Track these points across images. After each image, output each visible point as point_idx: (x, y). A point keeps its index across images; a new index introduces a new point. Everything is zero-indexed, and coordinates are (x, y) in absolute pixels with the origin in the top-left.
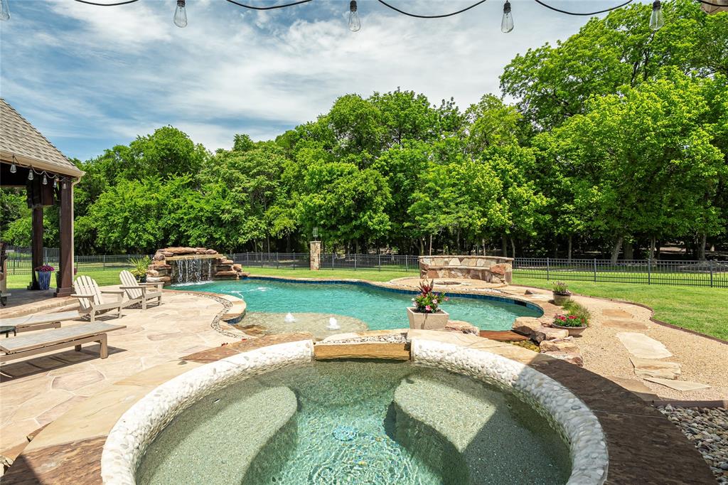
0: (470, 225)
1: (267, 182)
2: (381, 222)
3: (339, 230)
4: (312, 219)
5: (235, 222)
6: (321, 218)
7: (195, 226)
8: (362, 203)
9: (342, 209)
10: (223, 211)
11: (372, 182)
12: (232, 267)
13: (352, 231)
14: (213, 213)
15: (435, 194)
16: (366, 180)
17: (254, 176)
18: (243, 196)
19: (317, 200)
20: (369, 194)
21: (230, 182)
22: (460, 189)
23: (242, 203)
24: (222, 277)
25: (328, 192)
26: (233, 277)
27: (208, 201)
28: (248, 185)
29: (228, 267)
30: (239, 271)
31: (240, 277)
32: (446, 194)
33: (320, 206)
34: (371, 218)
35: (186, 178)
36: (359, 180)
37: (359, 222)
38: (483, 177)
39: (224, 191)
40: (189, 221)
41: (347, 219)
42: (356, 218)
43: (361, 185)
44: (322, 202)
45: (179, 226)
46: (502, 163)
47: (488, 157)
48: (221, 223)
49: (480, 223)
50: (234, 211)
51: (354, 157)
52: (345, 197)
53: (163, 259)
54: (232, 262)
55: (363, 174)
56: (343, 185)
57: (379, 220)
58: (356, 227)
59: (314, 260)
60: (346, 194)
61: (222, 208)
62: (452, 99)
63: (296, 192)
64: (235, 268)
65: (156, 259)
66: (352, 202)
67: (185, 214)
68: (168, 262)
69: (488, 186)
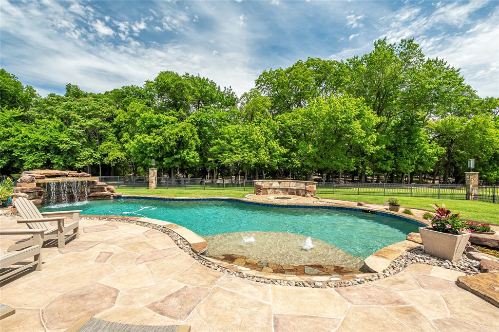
0: (249, 161)
1: (101, 123)
2: (193, 157)
3: (164, 161)
4: (142, 153)
5: (72, 152)
6: (151, 152)
7: (30, 152)
8: (182, 144)
9: (167, 148)
10: (61, 142)
11: (189, 131)
12: (106, 188)
13: (172, 163)
14: (49, 143)
15: (229, 142)
16: (184, 129)
17: (90, 117)
18: (80, 132)
19: (149, 139)
20: (187, 139)
21: (67, 121)
22: (242, 141)
23: (78, 137)
24: (95, 198)
25: (156, 135)
26: (107, 197)
27: (43, 134)
28: (85, 124)
29: (102, 189)
30: (112, 192)
31: (113, 197)
32: (237, 142)
33: (150, 144)
34: (188, 154)
35: (18, 112)
36: (179, 129)
37: (179, 156)
38: (256, 134)
39: (61, 126)
40: (23, 148)
41: (170, 154)
42: (176, 154)
43: (181, 132)
44: (152, 141)
45: (12, 152)
46: (265, 128)
47: (257, 124)
48: (58, 152)
49: (254, 160)
50: (72, 142)
51: (174, 112)
52: (170, 139)
53: (33, 181)
54: (104, 184)
55: (182, 124)
56: (168, 131)
57: (192, 156)
58: (177, 160)
59: (152, 182)
60: (171, 137)
61: (60, 139)
62: (230, 87)
63: (127, 133)
64: (108, 189)
65: (22, 181)
66: (175, 143)
67: (19, 142)
68: (38, 184)
69: (259, 140)
